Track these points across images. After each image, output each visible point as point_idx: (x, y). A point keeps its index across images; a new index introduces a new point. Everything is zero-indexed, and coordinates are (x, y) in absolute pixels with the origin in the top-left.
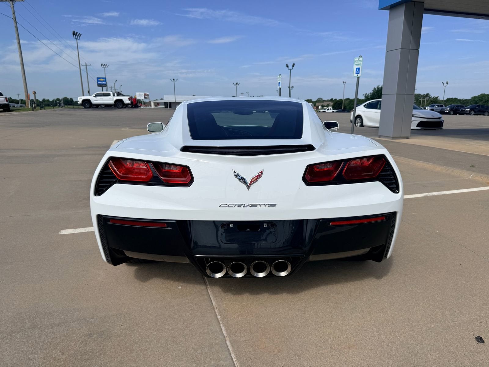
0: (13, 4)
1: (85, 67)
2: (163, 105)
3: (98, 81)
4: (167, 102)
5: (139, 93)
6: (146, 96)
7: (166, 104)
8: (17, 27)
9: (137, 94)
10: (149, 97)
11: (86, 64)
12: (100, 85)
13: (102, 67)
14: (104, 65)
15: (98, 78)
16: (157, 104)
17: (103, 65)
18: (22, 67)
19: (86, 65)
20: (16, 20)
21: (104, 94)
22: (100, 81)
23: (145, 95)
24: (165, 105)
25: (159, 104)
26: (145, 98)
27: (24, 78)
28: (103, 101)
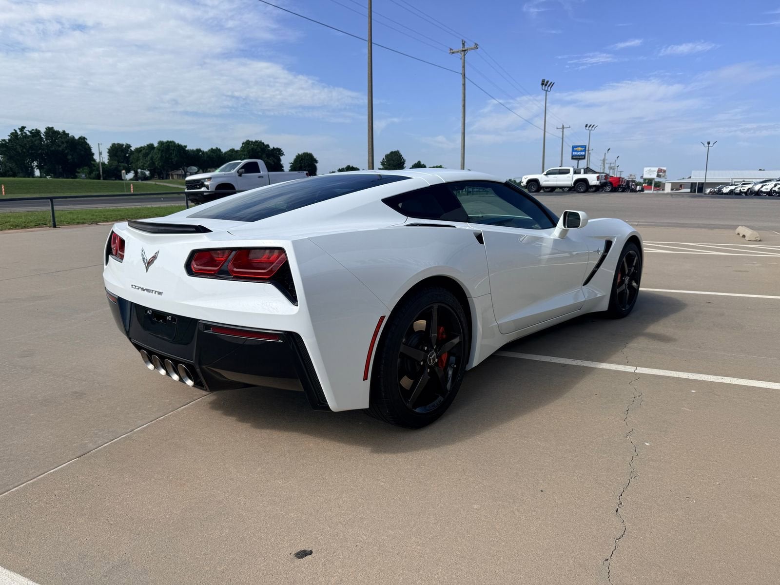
0: (464, 55)
1: (561, 130)
2: (688, 188)
3: (573, 151)
4: (696, 183)
5: (648, 168)
6: (660, 174)
7: (693, 185)
8: (464, 85)
9: (646, 169)
10: (665, 175)
11: (563, 126)
12: (575, 157)
13: (586, 130)
14: (590, 126)
15: (574, 147)
16: (677, 186)
17: (588, 126)
18: (463, 137)
19: (563, 128)
20: (464, 75)
21: (561, 171)
22: (576, 151)
23: (660, 171)
24: (691, 188)
25: (683, 186)
26: (658, 176)
27: (462, 152)
28: (557, 181)
